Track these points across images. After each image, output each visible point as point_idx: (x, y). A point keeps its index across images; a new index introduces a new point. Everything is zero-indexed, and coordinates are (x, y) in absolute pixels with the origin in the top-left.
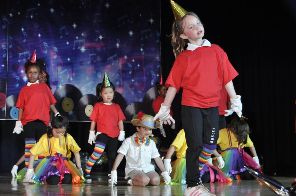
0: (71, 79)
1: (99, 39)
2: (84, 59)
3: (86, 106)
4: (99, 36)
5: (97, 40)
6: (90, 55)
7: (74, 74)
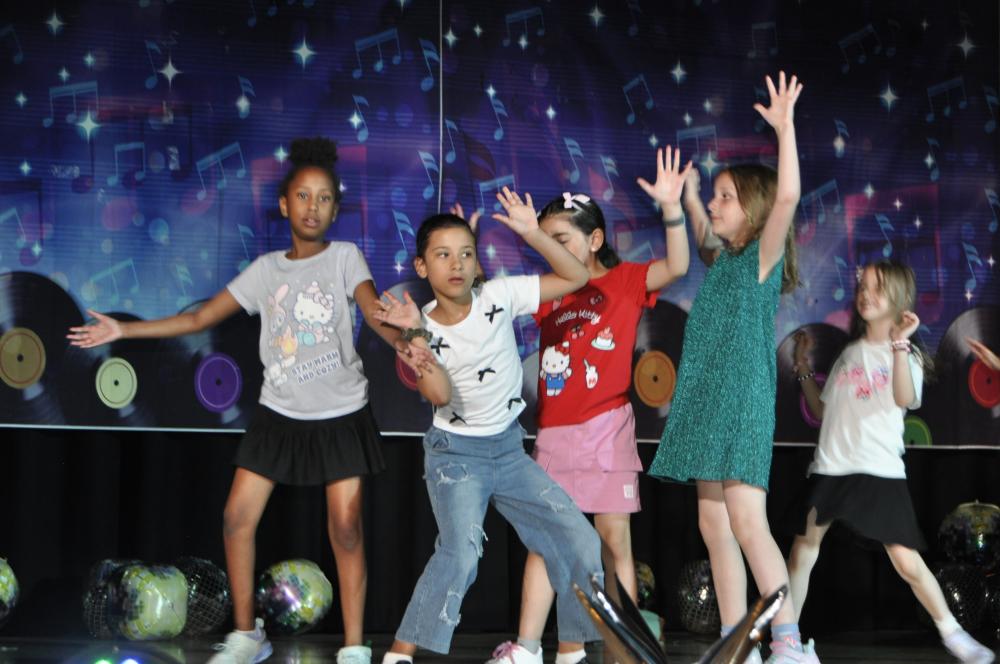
0: (37, 249)
1: (162, 78)
2: (93, 165)
3: (98, 362)
4: (163, 65)
5: (151, 83)
6: (119, 148)
7: (48, 231)
